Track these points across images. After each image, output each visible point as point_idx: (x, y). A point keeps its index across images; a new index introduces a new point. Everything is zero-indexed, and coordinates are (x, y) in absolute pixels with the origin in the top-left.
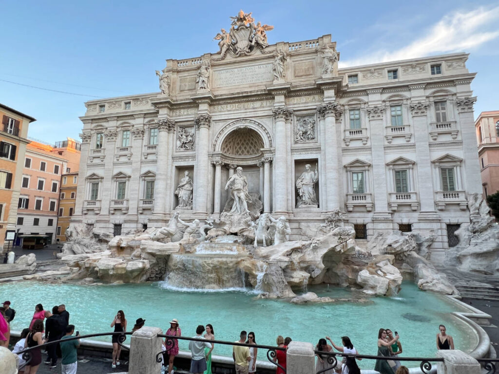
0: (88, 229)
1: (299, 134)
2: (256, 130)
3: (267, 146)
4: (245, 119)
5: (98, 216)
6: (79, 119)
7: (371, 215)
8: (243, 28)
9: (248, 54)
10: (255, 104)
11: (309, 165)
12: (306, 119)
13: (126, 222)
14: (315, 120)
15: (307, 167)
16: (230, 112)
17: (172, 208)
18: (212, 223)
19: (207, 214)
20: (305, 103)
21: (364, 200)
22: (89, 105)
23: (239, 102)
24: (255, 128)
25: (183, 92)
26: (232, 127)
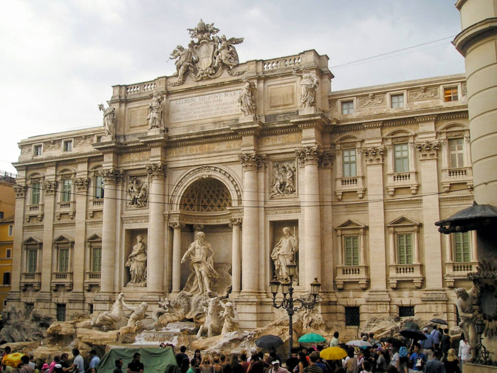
0: (28, 310)
1: (275, 186)
2: (222, 181)
3: (235, 204)
4: (207, 167)
5: (38, 293)
6: (12, 165)
7: (365, 294)
8: (205, 42)
9: (212, 77)
10: (221, 146)
11: (286, 228)
12: (285, 164)
13: (70, 301)
14: (296, 166)
15: (284, 231)
16: (190, 157)
17: (123, 284)
18: (167, 305)
19: (163, 293)
20: (282, 144)
21: (357, 274)
22: (23, 146)
23: (200, 144)
24: (220, 178)
25: (133, 129)
26: (194, 177)
